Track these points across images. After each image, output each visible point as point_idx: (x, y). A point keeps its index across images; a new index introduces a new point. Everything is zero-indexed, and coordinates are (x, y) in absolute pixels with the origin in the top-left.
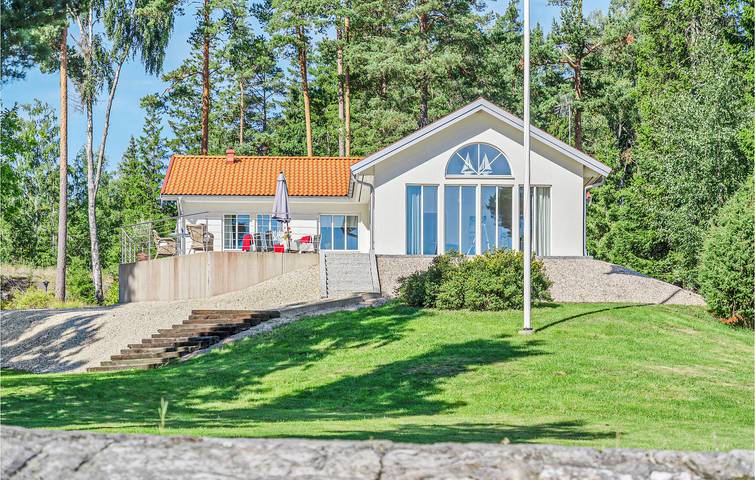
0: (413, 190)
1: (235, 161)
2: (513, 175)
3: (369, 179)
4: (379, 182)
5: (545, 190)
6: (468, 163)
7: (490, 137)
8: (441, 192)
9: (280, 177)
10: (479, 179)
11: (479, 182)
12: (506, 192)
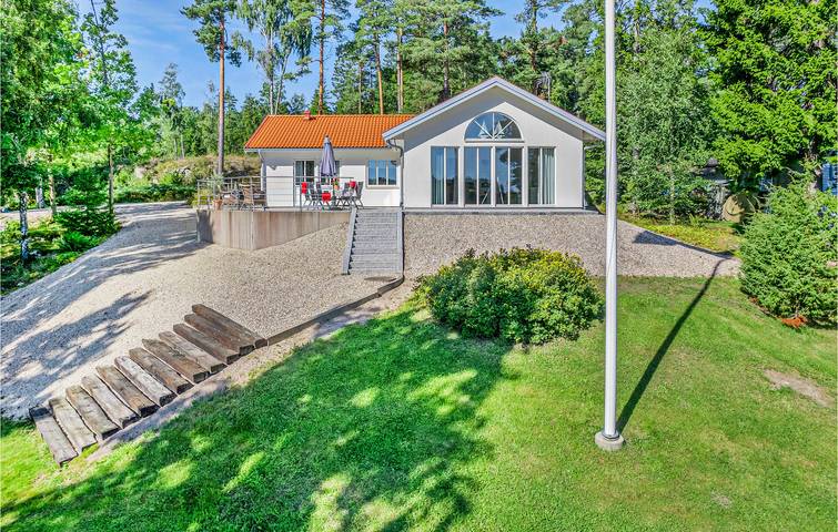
0: (436, 151)
1: (311, 119)
2: (523, 139)
3: (401, 143)
4: (408, 147)
5: (550, 151)
6: (484, 128)
7: (505, 108)
8: (461, 153)
9: (326, 140)
10: (495, 143)
11: (494, 145)
12: (516, 153)
